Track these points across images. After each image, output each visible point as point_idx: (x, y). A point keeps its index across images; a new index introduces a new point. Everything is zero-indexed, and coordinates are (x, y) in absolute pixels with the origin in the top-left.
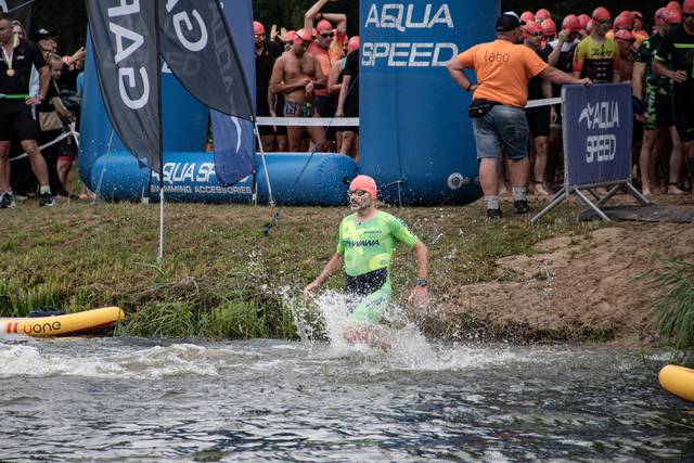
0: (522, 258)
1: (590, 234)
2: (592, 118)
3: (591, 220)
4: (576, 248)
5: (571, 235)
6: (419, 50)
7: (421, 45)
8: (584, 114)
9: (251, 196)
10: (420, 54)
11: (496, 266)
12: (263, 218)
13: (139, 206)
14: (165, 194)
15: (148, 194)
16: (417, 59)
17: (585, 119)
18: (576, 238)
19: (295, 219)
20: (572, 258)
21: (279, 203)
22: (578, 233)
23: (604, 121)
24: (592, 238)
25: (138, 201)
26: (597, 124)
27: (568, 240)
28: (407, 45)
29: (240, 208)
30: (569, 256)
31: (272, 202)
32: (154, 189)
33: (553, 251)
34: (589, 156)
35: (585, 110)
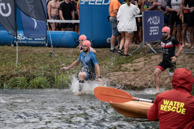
0: (130, 64)
2: (151, 21)
3: (151, 53)
4: (146, 61)
8: (149, 20)
9: (45, 44)
11: (121, 67)
12: (49, 51)
13: (10, 47)
14: (18, 43)
15: (13, 43)
16: (98, 2)
19: (59, 52)
21: (54, 47)
22: (147, 57)
23: (155, 22)
24: (151, 58)
25: (10, 45)
26: (153, 23)
27: (144, 59)
29: (42, 48)
30: (144, 64)
31: (52, 46)
32: (15, 42)
33: (139, 62)
34: (151, 33)
35: (149, 19)
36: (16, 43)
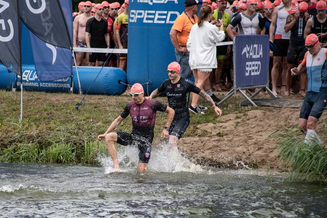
0: (211, 125)
1: (246, 113)
2: (249, 52)
3: (247, 106)
4: (239, 120)
5: (236, 113)
6: (159, 14)
7: (160, 12)
8: (245, 50)
9: (70, 89)
10: (160, 17)
11: (197, 128)
12: (76, 101)
13: (10, 93)
14: (23, 86)
15: (16, 86)
16: (159, 19)
17: (245, 53)
18: (239, 115)
19: (92, 101)
20: (237, 125)
21: (84, 93)
22: (240, 112)
23: (255, 54)
24: (247, 115)
25: (10, 90)
26: (251, 56)
27: (235, 115)
28: (154, 12)
29: (64, 95)
30: (235, 124)
31: (81, 92)
32: (18, 84)
33: (227, 121)
34: (247, 72)
35: (245, 48)
36: (20, 86)
